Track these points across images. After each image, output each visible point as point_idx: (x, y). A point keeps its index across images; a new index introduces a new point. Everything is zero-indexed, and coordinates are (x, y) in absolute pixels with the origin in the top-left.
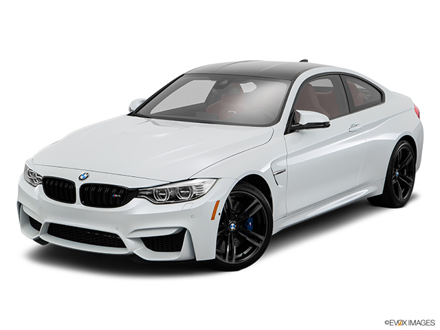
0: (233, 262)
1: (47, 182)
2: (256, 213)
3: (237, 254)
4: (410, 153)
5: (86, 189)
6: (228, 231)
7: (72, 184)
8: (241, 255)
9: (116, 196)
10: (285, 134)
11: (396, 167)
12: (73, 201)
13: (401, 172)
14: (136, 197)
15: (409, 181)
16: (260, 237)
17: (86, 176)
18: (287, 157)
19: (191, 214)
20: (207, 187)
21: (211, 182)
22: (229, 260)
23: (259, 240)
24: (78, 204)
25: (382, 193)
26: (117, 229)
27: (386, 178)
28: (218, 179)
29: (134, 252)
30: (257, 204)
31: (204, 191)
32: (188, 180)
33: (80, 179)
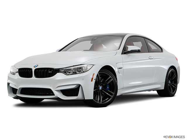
0: (101, 103)
1: (20, 71)
2: (110, 83)
3: (102, 100)
4: (175, 74)
5: (37, 71)
6: (98, 90)
7: (31, 69)
8: (104, 101)
9: (50, 72)
10: (122, 54)
11: (169, 79)
12: (31, 76)
13: (171, 82)
14: (59, 72)
15: (175, 86)
16: (112, 93)
17: (37, 66)
18: (123, 62)
19: (82, 78)
20: (89, 68)
21: (91, 66)
22: (99, 102)
23: (112, 94)
24: (34, 77)
25: (164, 89)
26: (50, 86)
27: (165, 82)
28: (93, 65)
29: (58, 96)
30: (111, 78)
31: (88, 70)
32: (81, 65)
33: (34, 67)
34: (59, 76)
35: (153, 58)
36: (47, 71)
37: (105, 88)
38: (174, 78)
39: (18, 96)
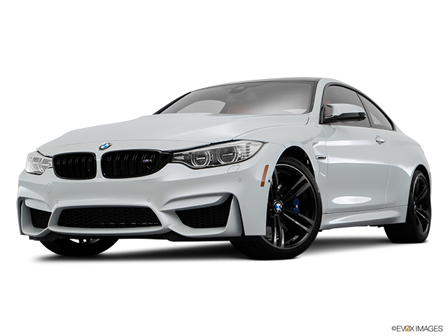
0: (282, 247)
1: (58, 163)
2: (302, 194)
3: (285, 241)
4: (425, 186)
6: (274, 212)
8: (290, 241)
9: (147, 161)
10: (320, 124)
12: (92, 175)
14: (171, 162)
15: (427, 216)
16: (310, 221)
17: (108, 145)
19: (238, 177)
20: (253, 149)
21: (257, 145)
22: (278, 245)
23: (308, 225)
24: (100, 178)
25: (404, 221)
26: (148, 200)
27: (408, 205)
28: (264, 143)
29: (169, 227)
30: (305, 182)
31: (251, 154)
32: (232, 141)
33: (100, 149)
34: (172, 172)
35: (383, 141)
36: (139, 159)
37: (289, 209)
38: (423, 197)
39: (52, 232)
